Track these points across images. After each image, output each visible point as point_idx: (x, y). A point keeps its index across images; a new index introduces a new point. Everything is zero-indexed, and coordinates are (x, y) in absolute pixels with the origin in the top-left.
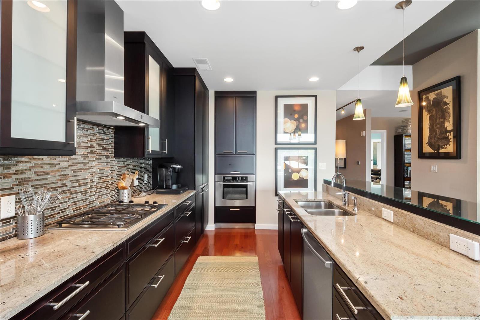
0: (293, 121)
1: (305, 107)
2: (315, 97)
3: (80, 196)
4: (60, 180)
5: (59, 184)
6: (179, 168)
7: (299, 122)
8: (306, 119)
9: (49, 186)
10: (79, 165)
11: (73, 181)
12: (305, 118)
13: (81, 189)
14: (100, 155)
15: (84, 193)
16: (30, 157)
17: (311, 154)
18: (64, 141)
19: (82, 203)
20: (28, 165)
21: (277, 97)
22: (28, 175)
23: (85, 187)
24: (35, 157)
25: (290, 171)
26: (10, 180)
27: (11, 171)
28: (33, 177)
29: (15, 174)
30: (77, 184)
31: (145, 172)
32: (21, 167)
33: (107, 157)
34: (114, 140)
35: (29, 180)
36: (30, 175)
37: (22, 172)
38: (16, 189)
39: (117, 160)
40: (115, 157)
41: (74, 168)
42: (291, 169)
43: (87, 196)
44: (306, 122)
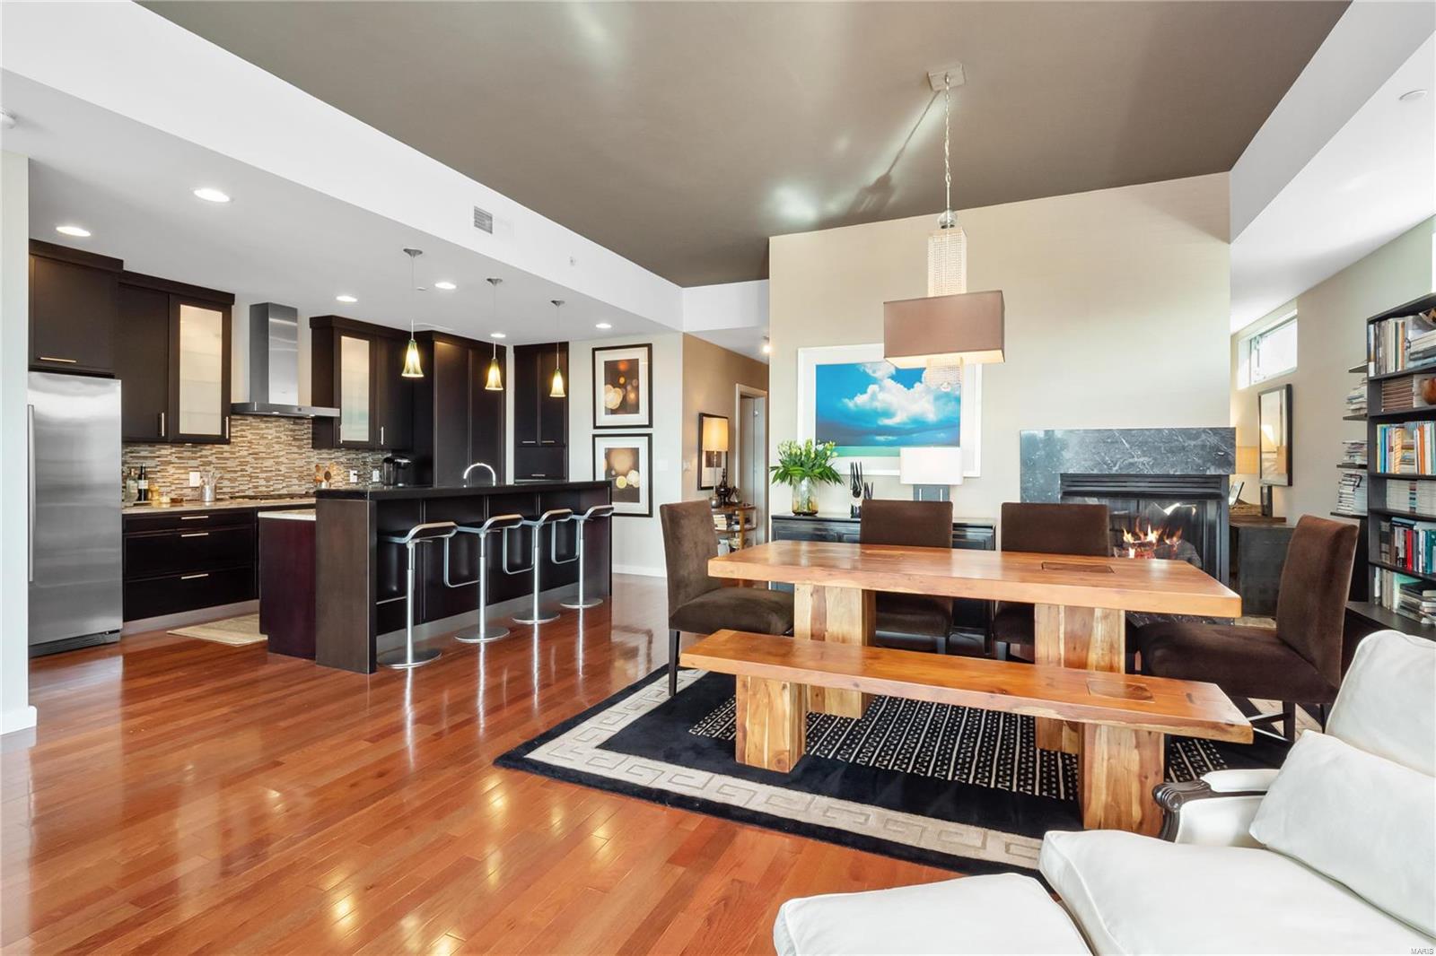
0: (617, 389)
1: (634, 363)
2: (649, 346)
3: (262, 482)
4: (240, 465)
5: (239, 468)
6: (405, 463)
7: (626, 390)
8: (636, 385)
9: (229, 469)
10: (261, 454)
11: (254, 468)
12: (634, 382)
13: (264, 475)
14: (290, 445)
15: (268, 480)
17: (641, 444)
18: (219, 434)
20: (211, 452)
21: (594, 350)
22: (210, 459)
23: (269, 474)
25: (614, 472)
26: (196, 461)
27: (197, 455)
28: (214, 461)
29: (200, 457)
30: (258, 471)
31: (374, 467)
32: (204, 453)
33: (299, 447)
34: (311, 431)
35: (210, 463)
36: (212, 459)
37: (206, 456)
38: (201, 468)
39: (316, 452)
40: (313, 447)
41: (255, 456)
43: (271, 483)
44: (637, 389)
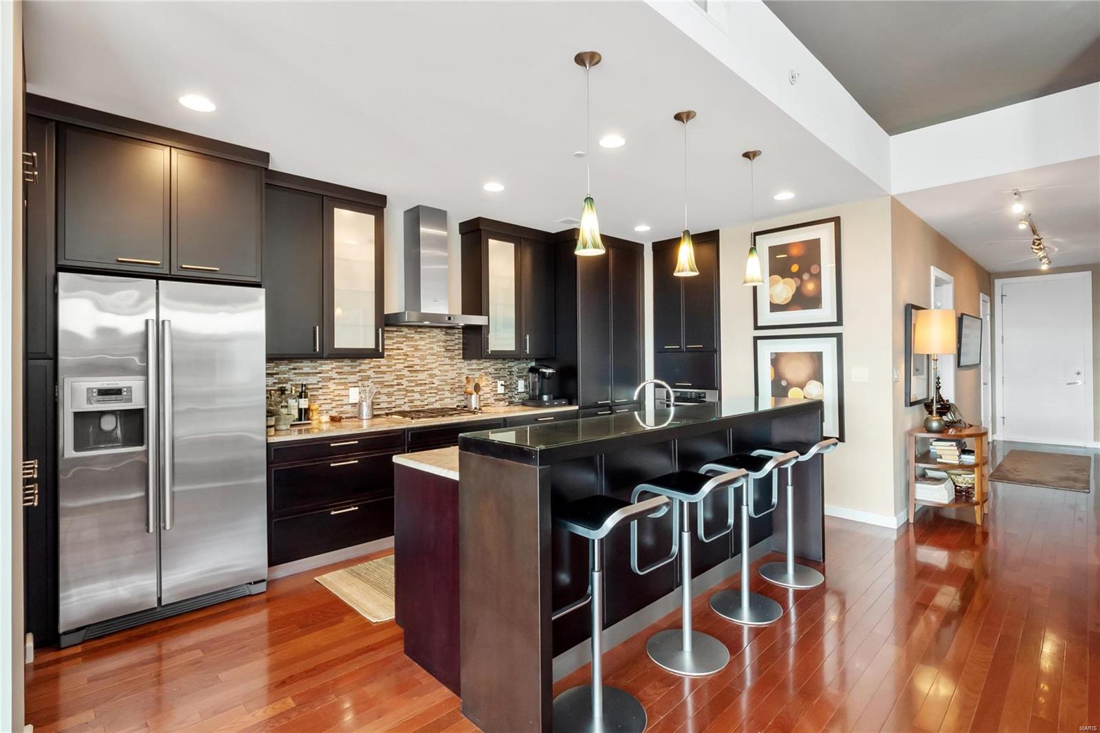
0: (788, 280)
1: (813, 247)
2: (837, 220)
3: (417, 396)
4: (396, 379)
5: (395, 382)
6: (549, 373)
7: (802, 280)
8: (818, 271)
9: (386, 384)
10: (415, 367)
11: (409, 381)
12: (814, 269)
13: (418, 389)
14: (443, 356)
16: (370, 360)
17: (827, 348)
18: (374, 347)
19: (419, 403)
20: (369, 366)
21: (755, 234)
22: (368, 373)
23: (423, 388)
24: (374, 359)
25: (784, 383)
26: (355, 376)
27: (356, 370)
28: (373, 375)
29: (359, 372)
30: (413, 384)
31: (520, 377)
32: (363, 367)
33: (451, 358)
34: (461, 341)
35: (369, 378)
36: (370, 373)
37: (364, 371)
38: (360, 383)
39: (466, 363)
40: (463, 358)
41: (410, 369)
42: (787, 380)
43: (425, 396)
44: (817, 277)
